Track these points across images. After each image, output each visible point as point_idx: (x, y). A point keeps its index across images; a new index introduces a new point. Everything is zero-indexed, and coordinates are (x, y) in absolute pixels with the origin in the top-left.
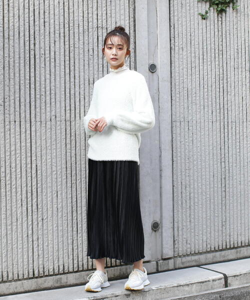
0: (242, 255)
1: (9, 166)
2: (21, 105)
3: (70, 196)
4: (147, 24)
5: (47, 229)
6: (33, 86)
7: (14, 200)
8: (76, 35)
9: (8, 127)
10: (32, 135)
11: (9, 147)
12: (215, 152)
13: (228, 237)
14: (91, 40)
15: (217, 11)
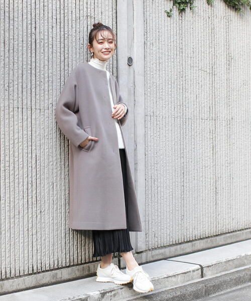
0: (196, 249)
1: (13, 155)
2: (23, 90)
3: (64, 188)
4: (126, 17)
5: (45, 222)
6: (33, 72)
7: (17, 192)
8: (70, 22)
9: (12, 113)
10: (33, 123)
11: (12, 135)
12: (176, 147)
13: (185, 231)
14: (82, 29)
15: (179, 10)
